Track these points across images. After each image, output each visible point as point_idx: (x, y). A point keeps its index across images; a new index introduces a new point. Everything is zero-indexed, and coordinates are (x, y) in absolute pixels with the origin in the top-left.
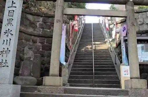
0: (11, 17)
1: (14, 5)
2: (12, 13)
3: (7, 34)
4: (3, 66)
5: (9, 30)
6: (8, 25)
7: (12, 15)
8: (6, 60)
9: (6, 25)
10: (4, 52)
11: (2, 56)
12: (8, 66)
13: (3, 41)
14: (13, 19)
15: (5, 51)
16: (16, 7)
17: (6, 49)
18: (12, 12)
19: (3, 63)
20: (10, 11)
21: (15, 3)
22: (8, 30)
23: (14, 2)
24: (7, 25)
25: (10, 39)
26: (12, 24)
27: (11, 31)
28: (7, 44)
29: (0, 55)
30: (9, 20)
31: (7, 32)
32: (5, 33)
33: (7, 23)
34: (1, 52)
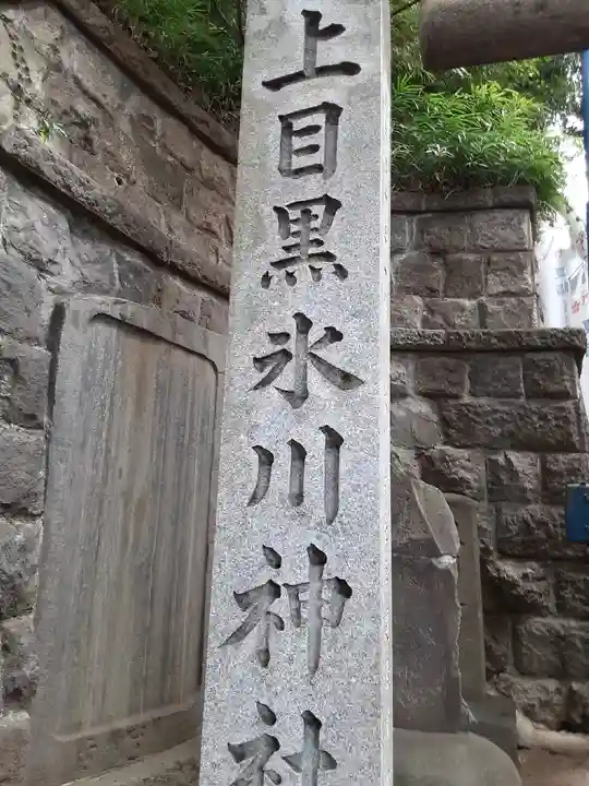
0: (312, 187)
1: (332, 52)
2: (318, 139)
3: (287, 378)
5: (304, 323)
6: (290, 269)
7: (317, 158)
8: (313, 722)
9: (266, 279)
10: (282, 606)
11: (265, 657)
13: (254, 457)
14: (332, 205)
15: (293, 590)
16: (350, 69)
17: (296, 570)
18: (314, 129)
19: (273, 763)
20: (298, 124)
21: (335, 30)
22: (291, 326)
23: (323, 24)
24: (278, 275)
25: (334, 441)
26: (328, 256)
27: (334, 335)
28: (299, 498)
29: (240, 634)
30: (294, 214)
31: (287, 355)
32: (268, 370)
33: (284, 255)
34: (242, 599)
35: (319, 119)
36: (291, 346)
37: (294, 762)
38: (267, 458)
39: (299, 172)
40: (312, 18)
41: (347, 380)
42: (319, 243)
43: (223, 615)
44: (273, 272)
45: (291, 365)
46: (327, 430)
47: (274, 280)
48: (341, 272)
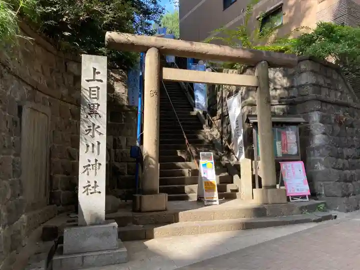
0: (95, 101)
1: (98, 77)
2: (96, 93)
3: (91, 134)
4: (91, 193)
5: (94, 125)
6: (91, 115)
7: (96, 96)
8: (96, 182)
9: (87, 117)
10: (91, 167)
11: (88, 174)
12: (100, 192)
13: (86, 146)
14: (99, 105)
15: (92, 165)
16: (101, 81)
17: (93, 162)
18: (95, 91)
19: (90, 188)
21: (99, 73)
22: (92, 125)
23: (97, 71)
25: (99, 143)
26: (98, 114)
27: (99, 127)
28: (93, 152)
29: (84, 172)
30: (92, 106)
31: (91, 130)
32: (88, 132)
33: (90, 113)
34: (84, 167)
35: (96, 89)
36: (92, 128)
37: (93, 187)
39: (92, 98)
40: (95, 69)
41: (101, 134)
42: (96, 111)
44: (88, 115)
46: (98, 142)
47: (89, 117)
48: (100, 116)
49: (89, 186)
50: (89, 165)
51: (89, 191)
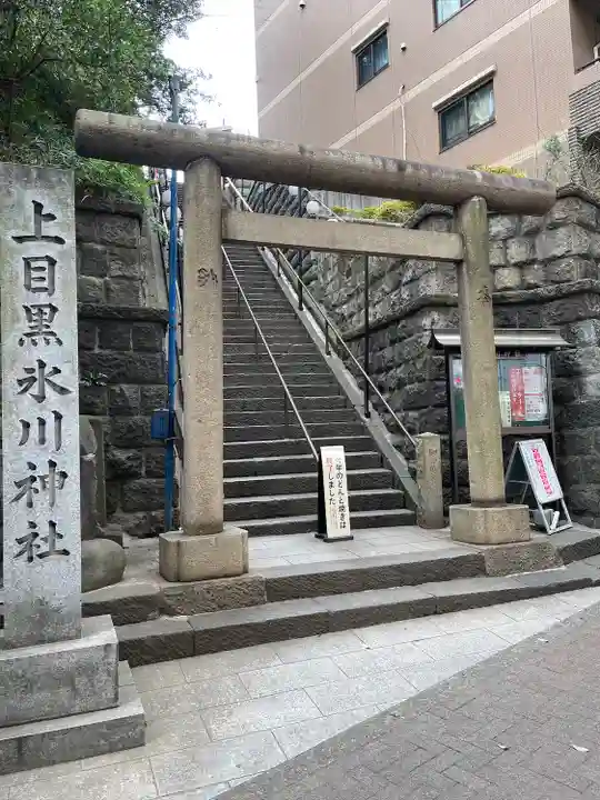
0: (43, 298)
1: (50, 229)
2: (45, 274)
3: (35, 390)
4: (41, 556)
5: (42, 364)
6: (33, 338)
7: (45, 284)
8: (52, 525)
9: (21, 342)
10: (37, 484)
11: (30, 505)
12: (66, 552)
13: (21, 426)
14: (54, 309)
15: (42, 478)
16: (60, 241)
17: (42, 470)
18: (42, 269)
19: (37, 541)
20: (33, 265)
21: (51, 217)
22: (36, 365)
23: (45, 211)
24: (27, 340)
25: (58, 417)
26: (52, 334)
27: (57, 371)
28: (42, 441)
29: (17, 498)
30: (34, 311)
31: (35, 379)
32: (24, 386)
33: (29, 331)
34: (18, 485)
35: (45, 264)
36: (36, 375)
37: (45, 539)
38: (27, 425)
39: (35, 290)
40: (38, 207)
41: (63, 391)
42: (48, 327)
43: (10, 491)
44: (24, 338)
45: (36, 384)
46: (55, 412)
47: (25, 344)
48: (59, 342)
49: (36, 535)
50: (33, 479)
51: (35, 552)
